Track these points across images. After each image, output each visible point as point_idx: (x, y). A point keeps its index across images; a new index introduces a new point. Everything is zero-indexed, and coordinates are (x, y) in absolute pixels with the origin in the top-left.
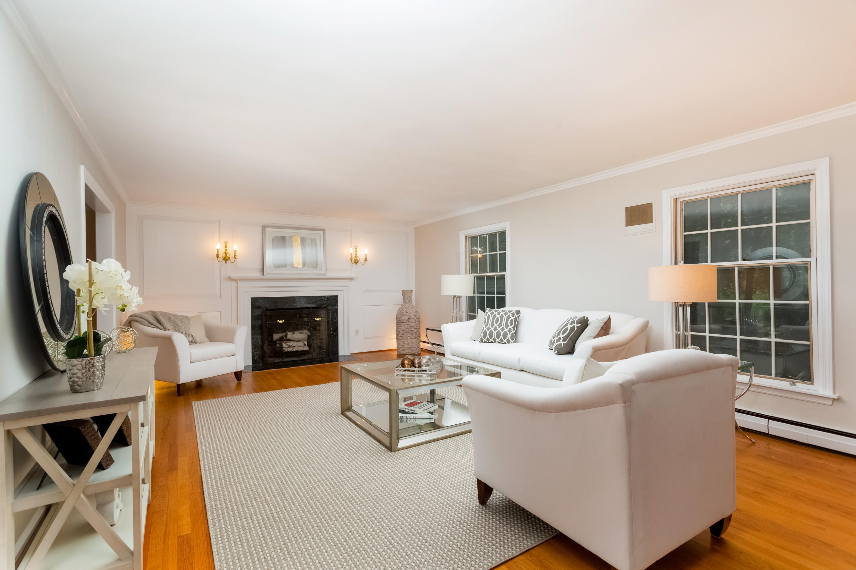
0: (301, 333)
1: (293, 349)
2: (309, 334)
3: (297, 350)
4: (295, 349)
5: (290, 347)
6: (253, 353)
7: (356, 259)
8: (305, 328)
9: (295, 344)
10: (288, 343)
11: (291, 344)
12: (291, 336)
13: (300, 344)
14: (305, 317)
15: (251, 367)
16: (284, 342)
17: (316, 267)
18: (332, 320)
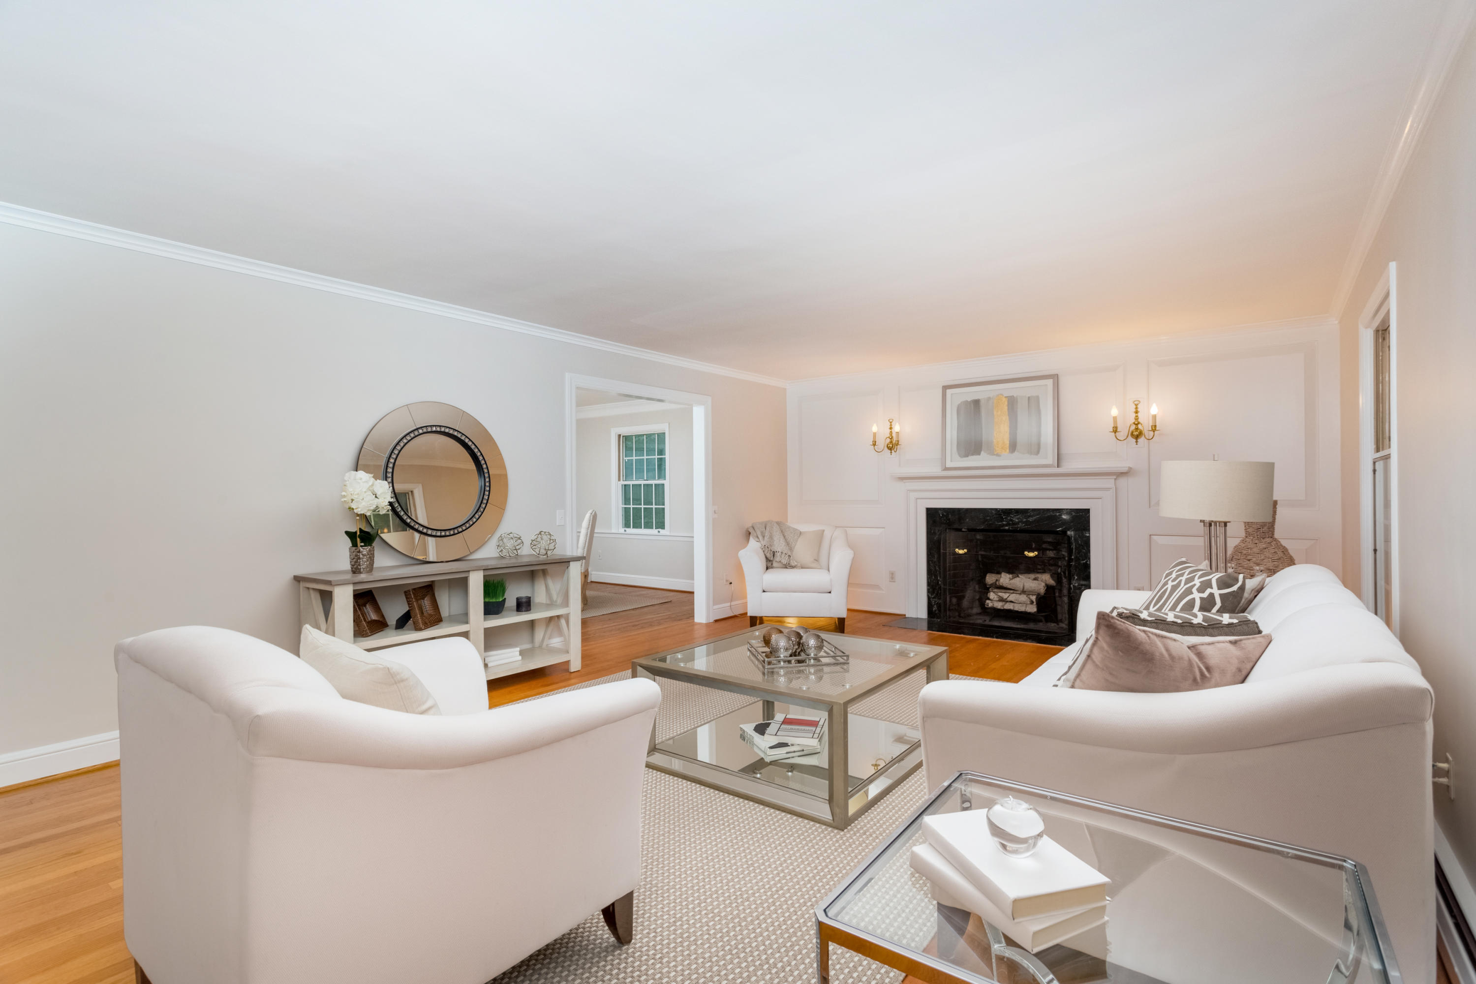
0: (1035, 579)
1: (1003, 606)
2: (1052, 582)
3: (1012, 608)
4: (1008, 606)
5: (1001, 600)
6: (929, 598)
7: (1137, 429)
8: (1050, 570)
9: (1013, 597)
10: (1000, 594)
11: (1005, 596)
12: (1007, 581)
13: (1023, 598)
14: (1050, 550)
15: (927, 620)
16: (996, 590)
17: (1038, 452)
18: (1077, 559)
